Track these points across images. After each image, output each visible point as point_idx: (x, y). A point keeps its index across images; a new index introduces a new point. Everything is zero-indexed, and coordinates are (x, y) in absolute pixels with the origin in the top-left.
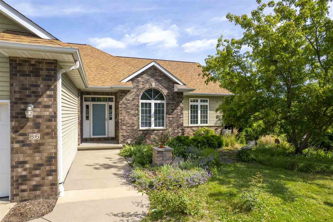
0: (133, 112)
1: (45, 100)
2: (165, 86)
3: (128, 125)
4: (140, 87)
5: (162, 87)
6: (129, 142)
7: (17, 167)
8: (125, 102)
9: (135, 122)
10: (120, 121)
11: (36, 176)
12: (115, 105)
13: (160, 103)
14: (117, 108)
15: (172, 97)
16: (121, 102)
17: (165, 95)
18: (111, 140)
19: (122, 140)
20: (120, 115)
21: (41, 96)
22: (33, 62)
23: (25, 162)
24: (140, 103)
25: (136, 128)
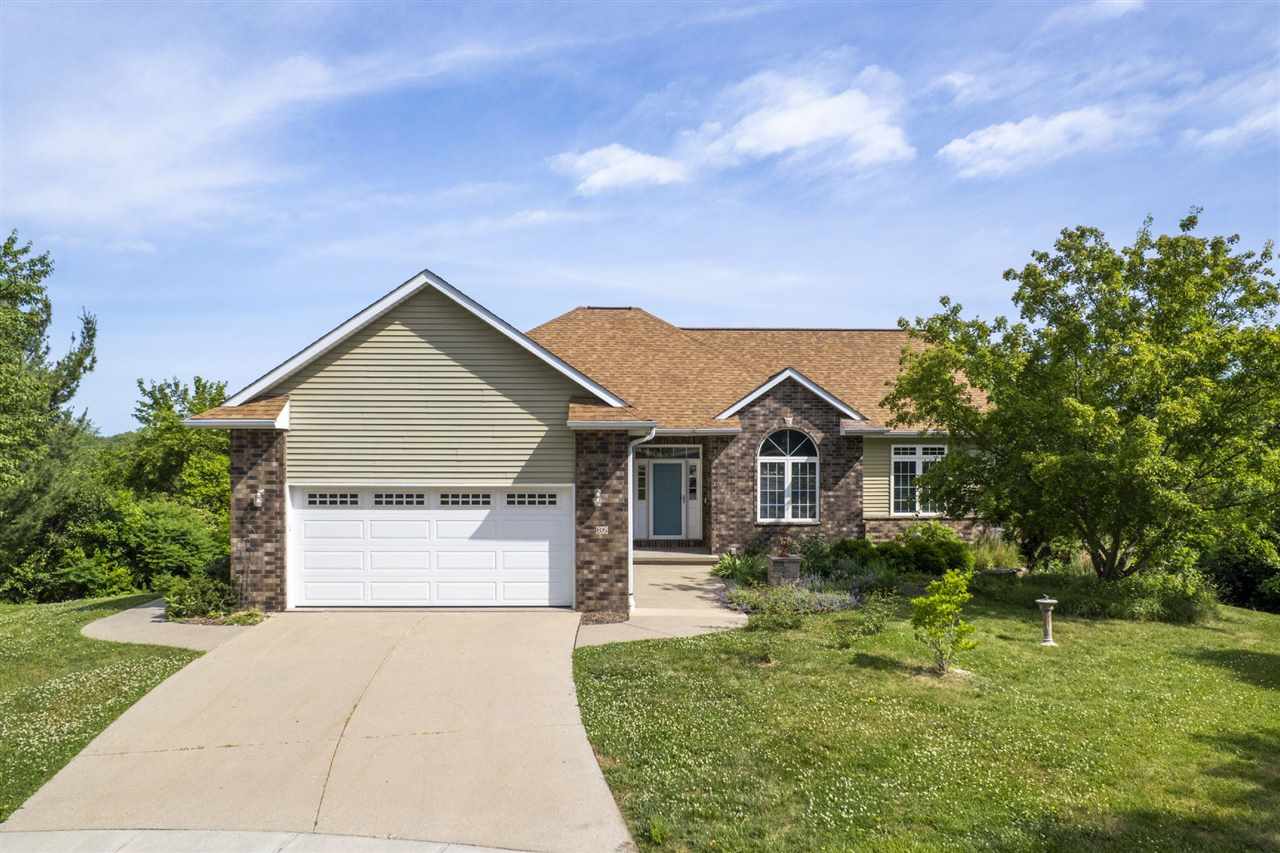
0: (741, 484)
1: (614, 483)
2: (817, 422)
3: (732, 513)
4: (758, 428)
5: (810, 425)
6: (734, 550)
7: (582, 568)
8: (726, 461)
9: (746, 506)
10: (713, 504)
11: (604, 581)
12: (704, 466)
13: (805, 464)
14: (706, 474)
15: (834, 448)
16: (717, 461)
17: (818, 443)
18: (695, 546)
19: (718, 545)
20: (714, 491)
21: (608, 478)
22: (600, 435)
23: (590, 563)
24: (759, 462)
25: (748, 520)
